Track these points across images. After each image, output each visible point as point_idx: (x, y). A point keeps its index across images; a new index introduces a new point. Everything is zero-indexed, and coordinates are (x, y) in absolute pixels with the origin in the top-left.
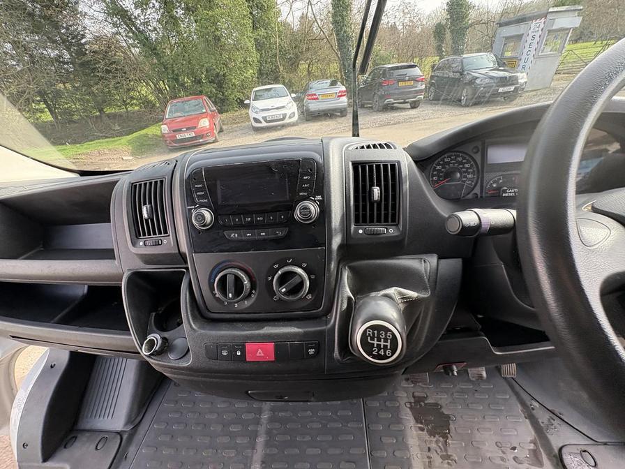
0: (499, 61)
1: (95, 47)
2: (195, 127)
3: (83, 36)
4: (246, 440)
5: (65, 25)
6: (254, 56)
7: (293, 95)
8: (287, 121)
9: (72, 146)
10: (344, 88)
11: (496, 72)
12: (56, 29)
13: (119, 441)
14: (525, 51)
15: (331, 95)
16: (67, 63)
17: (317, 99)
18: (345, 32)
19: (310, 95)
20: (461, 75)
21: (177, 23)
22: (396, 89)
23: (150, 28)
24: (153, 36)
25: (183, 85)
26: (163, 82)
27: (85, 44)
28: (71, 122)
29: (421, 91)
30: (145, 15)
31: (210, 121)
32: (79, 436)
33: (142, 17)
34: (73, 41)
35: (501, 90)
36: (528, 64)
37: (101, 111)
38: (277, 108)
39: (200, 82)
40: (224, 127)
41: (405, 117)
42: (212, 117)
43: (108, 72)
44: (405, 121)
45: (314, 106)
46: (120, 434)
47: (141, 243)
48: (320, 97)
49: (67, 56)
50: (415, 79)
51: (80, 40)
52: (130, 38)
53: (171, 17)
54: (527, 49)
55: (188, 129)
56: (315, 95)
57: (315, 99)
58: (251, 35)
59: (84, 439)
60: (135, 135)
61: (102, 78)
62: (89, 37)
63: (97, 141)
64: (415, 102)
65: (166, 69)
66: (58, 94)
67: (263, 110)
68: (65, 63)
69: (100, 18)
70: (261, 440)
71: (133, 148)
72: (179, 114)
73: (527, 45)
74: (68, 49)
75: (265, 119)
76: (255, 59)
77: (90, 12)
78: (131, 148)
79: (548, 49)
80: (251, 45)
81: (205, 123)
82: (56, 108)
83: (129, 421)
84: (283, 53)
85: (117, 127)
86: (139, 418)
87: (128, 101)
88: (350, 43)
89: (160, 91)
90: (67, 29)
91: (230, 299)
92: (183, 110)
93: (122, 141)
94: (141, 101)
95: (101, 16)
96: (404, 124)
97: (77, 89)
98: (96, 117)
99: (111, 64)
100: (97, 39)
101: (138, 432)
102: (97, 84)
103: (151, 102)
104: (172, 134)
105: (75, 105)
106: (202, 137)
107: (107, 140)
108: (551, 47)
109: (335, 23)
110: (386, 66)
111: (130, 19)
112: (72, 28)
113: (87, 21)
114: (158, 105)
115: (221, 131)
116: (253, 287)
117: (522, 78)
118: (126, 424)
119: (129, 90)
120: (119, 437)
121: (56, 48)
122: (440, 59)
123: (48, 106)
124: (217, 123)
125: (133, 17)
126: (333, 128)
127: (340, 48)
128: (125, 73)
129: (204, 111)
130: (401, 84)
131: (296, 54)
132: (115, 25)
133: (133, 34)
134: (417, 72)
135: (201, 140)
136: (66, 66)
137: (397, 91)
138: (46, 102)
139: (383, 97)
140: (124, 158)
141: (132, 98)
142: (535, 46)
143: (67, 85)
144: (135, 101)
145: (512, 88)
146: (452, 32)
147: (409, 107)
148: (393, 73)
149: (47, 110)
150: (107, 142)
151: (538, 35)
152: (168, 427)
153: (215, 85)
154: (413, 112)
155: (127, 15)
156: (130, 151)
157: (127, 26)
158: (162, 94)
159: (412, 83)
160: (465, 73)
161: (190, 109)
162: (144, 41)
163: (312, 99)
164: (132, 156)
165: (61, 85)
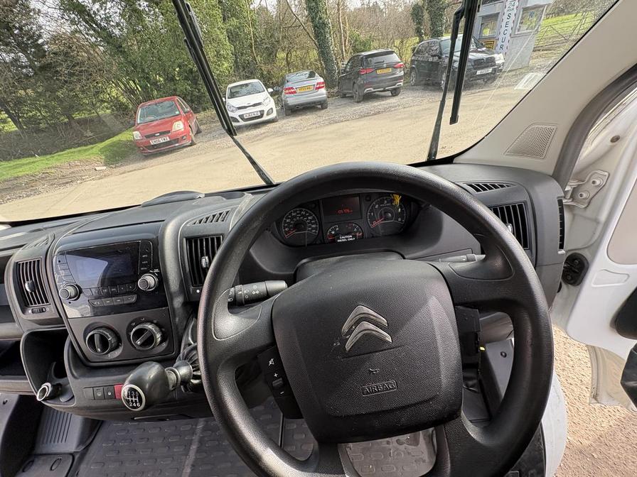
0: (477, 42)
1: (54, 48)
2: (169, 132)
3: (40, 36)
4: (182, 449)
5: (17, 25)
6: (228, 48)
7: (270, 90)
8: (265, 118)
9: (42, 158)
10: (322, 80)
11: (474, 54)
12: (8, 30)
13: (71, 461)
14: (502, 30)
15: (308, 87)
16: (26, 67)
17: (295, 92)
18: (320, 18)
19: (287, 89)
20: (440, 58)
21: (141, 16)
22: (376, 77)
23: (112, 23)
24: (117, 32)
25: (155, 84)
26: (134, 82)
27: (43, 44)
28: (38, 131)
29: (400, 78)
30: (106, 9)
31: (184, 124)
32: (36, 459)
33: (102, 12)
34: (28, 42)
35: (479, 72)
36: (506, 44)
37: (69, 117)
38: (254, 105)
39: (172, 79)
40: (202, 127)
41: (385, 106)
42: (187, 119)
43: (71, 75)
44: (385, 110)
45: (292, 100)
46: (73, 455)
47: (30, 311)
48: (298, 91)
49: (24, 59)
50: (393, 66)
51: (37, 40)
52: (92, 36)
53: (135, 10)
54: (504, 28)
55: (162, 134)
56: (292, 88)
57: (292, 93)
58: (223, 26)
59: (40, 462)
60: (108, 142)
61: (66, 82)
62: (46, 37)
63: (68, 151)
64: (395, 89)
65: (135, 67)
66: (19, 102)
67: (239, 108)
68: (23, 67)
69: (55, 15)
70: (194, 447)
71: (106, 157)
72: (152, 118)
73: (503, 24)
74: (24, 51)
75: (241, 116)
76: (230, 52)
77: (44, 9)
78: (103, 157)
79: (524, 27)
80: (223, 36)
81: (179, 126)
82: (19, 117)
83: (81, 442)
84: (258, 44)
85: (90, 134)
86: (91, 439)
87: (98, 104)
88: (327, 30)
89: (132, 92)
90: (21, 29)
91: (100, 353)
92: (155, 113)
93: (94, 150)
94: (111, 104)
95: (57, 13)
96: (384, 113)
97: (40, 95)
98: (65, 123)
99: (74, 66)
100: (55, 39)
101: (89, 451)
102: (61, 88)
103: (123, 104)
104: (145, 139)
105: (40, 112)
106: (177, 141)
107: (79, 148)
108: (527, 26)
109: (310, 9)
110: (363, 53)
111: (89, 15)
112: (26, 28)
113: (41, 20)
114: (131, 106)
115: (199, 132)
116: (119, 340)
117: (499, 58)
118: (78, 446)
119: (97, 93)
120: (71, 457)
121: (11, 51)
122: (420, 42)
123: (10, 116)
124: (193, 124)
125: (92, 12)
126: (313, 122)
127: (317, 36)
128: (91, 75)
129: (177, 113)
130: (379, 72)
131: (273, 44)
132: (73, 22)
133: (94, 31)
134: (395, 58)
135: (177, 145)
136: (24, 70)
137: (375, 80)
138: (7, 112)
139: (362, 87)
140: (97, 168)
141: (103, 101)
142: (511, 25)
143: (30, 91)
144: (106, 104)
145: (490, 70)
146: (430, 12)
147: (390, 94)
148: (371, 61)
149: (10, 119)
150: (80, 151)
151: (513, 13)
152: (115, 445)
153: (189, 82)
154: (393, 101)
155: (85, 10)
156: (102, 161)
157: (87, 22)
158: (134, 95)
159: (390, 70)
160: (444, 56)
161: (164, 111)
162: (108, 38)
163: (290, 93)
164: (105, 165)
165: (22, 92)
